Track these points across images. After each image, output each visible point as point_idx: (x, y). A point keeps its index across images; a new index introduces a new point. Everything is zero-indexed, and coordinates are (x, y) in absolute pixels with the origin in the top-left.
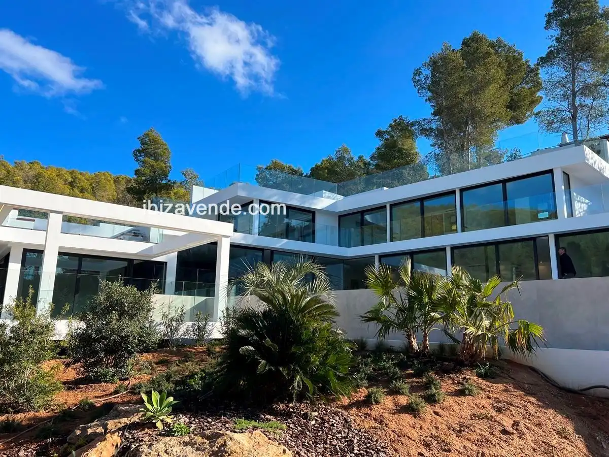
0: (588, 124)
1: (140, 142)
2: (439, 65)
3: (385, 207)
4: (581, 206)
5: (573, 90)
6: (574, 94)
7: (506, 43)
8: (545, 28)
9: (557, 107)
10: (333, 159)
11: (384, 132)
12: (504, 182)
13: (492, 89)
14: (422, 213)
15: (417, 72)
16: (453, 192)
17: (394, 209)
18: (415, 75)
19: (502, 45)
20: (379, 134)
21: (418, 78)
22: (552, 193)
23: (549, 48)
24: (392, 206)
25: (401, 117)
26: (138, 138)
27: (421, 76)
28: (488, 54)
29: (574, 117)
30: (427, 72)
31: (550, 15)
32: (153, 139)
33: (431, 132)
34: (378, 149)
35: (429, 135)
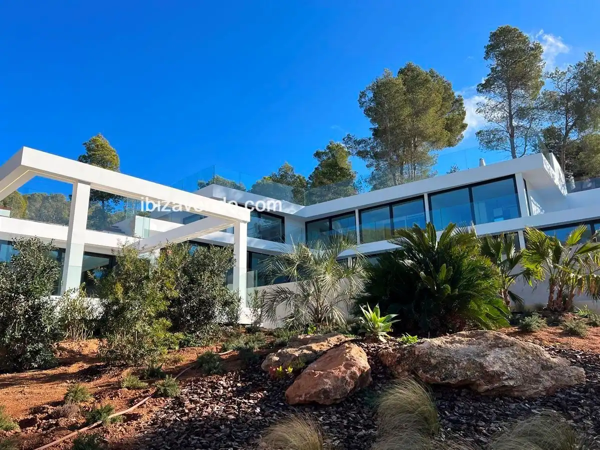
0: (526, 142)
1: (85, 148)
2: (381, 90)
3: (354, 212)
4: (536, 209)
5: (510, 113)
6: (511, 117)
7: (438, 73)
8: (485, 58)
9: (496, 128)
10: (276, 176)
11: (323, 153)
12: (470, 186)
13: (432, 111)
14: (392, 216)
15: (363, 95)
16: (422, 197)
17: (363, 215)
18: (361, 97)
19: (435, 75)
20: (318, 155)
21: (363, 100)
22: (515, 194)
23: (488, 75)
24: (360, 211)
25: (349, 135)
26: (84, 144)
27: (367, 98)
28: (427, 81)
29: (512, 136)
30: (370, 95)
31: (488, 47)
32: (101, 145)
33: (367, 154)
34: (316, 169)
35: (365, 157)
